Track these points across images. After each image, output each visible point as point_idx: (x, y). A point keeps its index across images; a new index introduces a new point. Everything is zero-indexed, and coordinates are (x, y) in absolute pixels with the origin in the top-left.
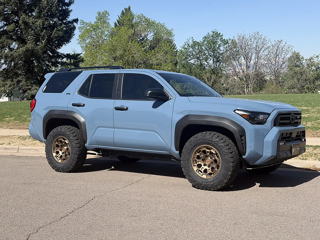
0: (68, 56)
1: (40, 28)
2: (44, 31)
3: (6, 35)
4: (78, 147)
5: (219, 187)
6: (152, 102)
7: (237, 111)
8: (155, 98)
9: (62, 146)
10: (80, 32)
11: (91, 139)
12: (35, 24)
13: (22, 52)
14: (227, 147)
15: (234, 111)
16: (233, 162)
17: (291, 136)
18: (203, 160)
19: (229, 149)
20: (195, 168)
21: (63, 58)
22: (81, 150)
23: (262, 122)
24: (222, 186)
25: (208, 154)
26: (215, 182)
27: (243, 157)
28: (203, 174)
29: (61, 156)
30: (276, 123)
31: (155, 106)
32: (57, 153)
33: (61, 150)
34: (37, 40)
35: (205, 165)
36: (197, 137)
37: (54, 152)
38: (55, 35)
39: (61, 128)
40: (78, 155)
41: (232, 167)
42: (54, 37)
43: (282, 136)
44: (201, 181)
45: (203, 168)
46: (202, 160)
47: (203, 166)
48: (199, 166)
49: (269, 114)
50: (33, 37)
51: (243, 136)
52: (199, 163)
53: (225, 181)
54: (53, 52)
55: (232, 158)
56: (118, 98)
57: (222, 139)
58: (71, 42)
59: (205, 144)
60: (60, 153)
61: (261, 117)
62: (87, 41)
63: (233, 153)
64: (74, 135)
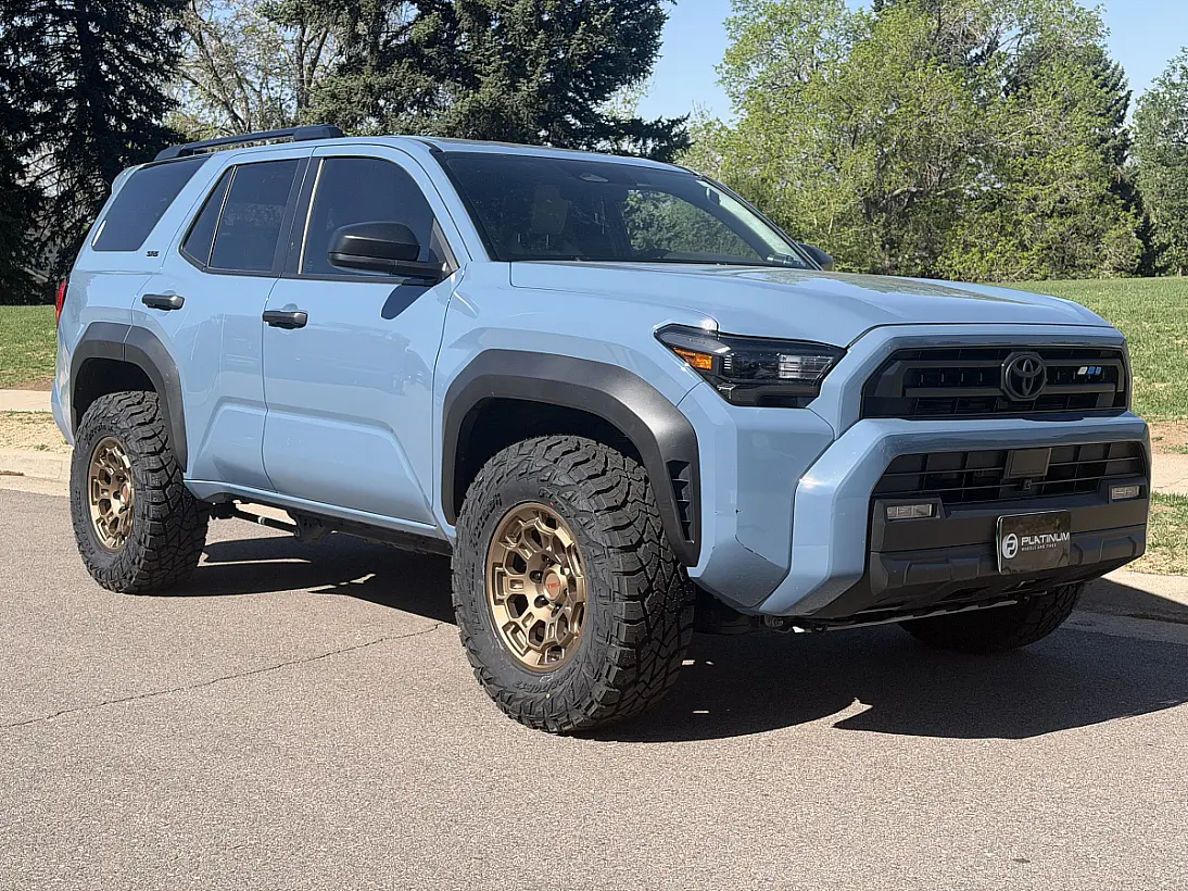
0: (636, 129)
1: (525, 24)
2: (541, 35)
3: (409, 57)
4: (154, 488)
5: (578, 718)
6: (387, 290)
7: (666, 337)
8: (396, 271)
9: (121, 479)
10: (731, 37)
11: (198, 455)
12: (510, 11)
13: (458, 119)
14: (609, 520)
15: (657, 336)
16: (630, 598)
17: (1002, 472)
18: (538, 577)
19: (615, 528)
20: (501, 615)
21: (621, 137)
22: (167, 501)
23: (799, 395)
24: (590, 713)
25: (549, 548)
26: (559, 690)
27: (692, 572)
28: (529, 648)
29: (117, 519)
30: (873, 400)
31: (392, 309)
32: (106, 505)
33: (116, 496)
34: (516, 70)
35: (541, 602)
36: (502, 463)
37: (94, 503)
38: (581, 50)
39: (107, 402)
40: (154, 520)
41: (626, 621)
42: (576, 55)
43: (923, 469)
44: (513, 681)
45: (530, 613)
46: (533, 576)
47: (531, 608)
48: (519, 603)
49: (841, 353)
50: (502, 59)
51: (686, 464)
52: (518, 590)
53: (600, 690)
54: (584, 114)
55: (625, 573)
56: (288, 272)
57: (590, 477)
58: (650, 74)
59: (528, 495)
60: (116, 505)
61: (790, 367)
62: (754, 73)
63: (640, 551)
64: (147, 431)
